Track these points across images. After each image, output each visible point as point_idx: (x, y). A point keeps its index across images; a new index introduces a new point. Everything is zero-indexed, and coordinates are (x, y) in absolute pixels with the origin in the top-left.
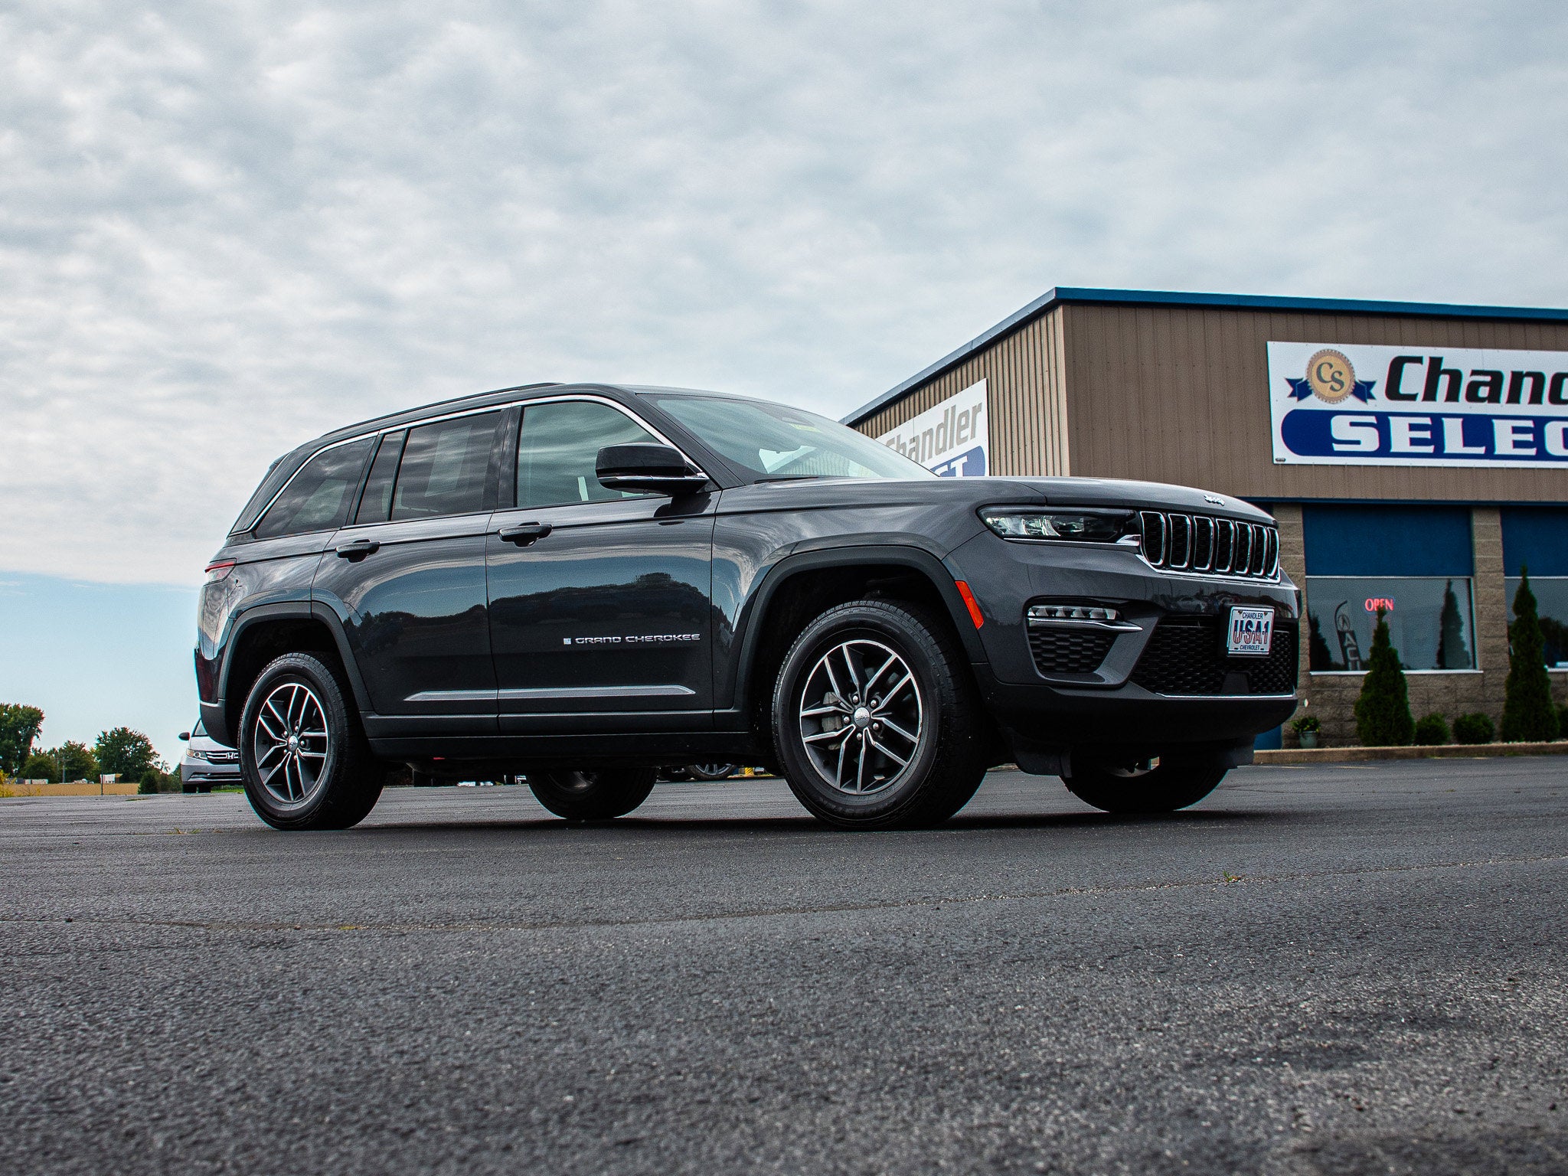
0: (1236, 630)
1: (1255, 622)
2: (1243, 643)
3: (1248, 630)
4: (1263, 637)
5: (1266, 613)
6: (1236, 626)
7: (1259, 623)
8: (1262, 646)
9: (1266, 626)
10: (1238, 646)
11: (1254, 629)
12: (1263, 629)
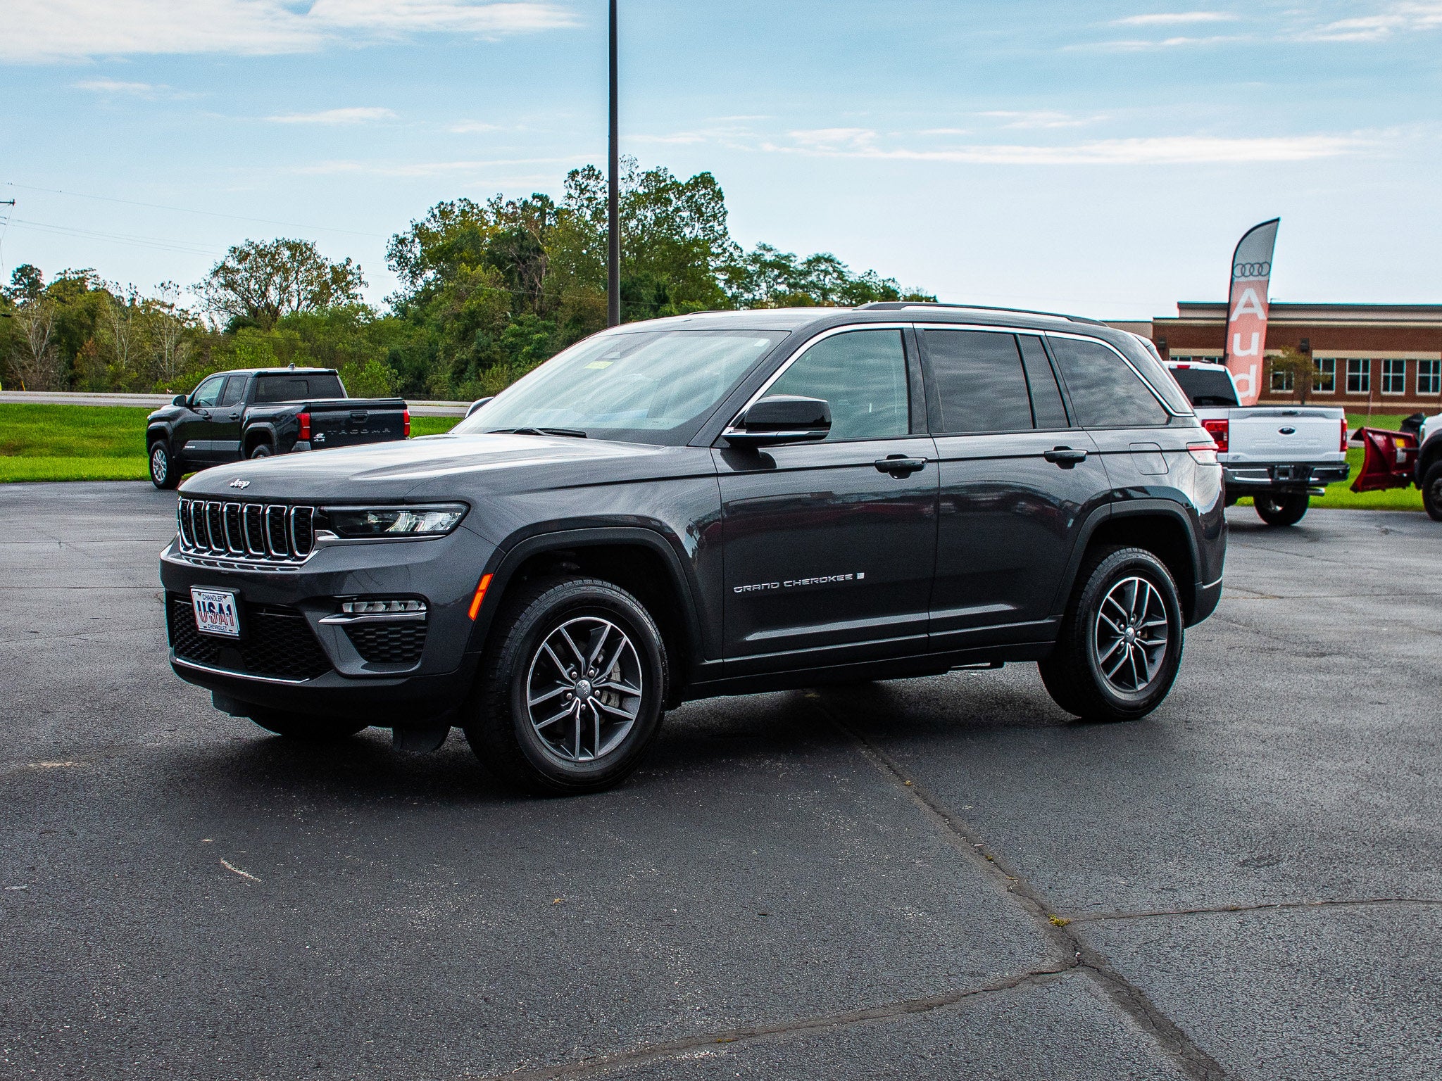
0: (200, 610)
1: (216, 604)
2: (209, 622)
3: (211, 611)
4: (228, 619)
5: (225, 597)
6: (199, 606)
7: (220, 605)
8: (229, 627)
9: (229, 607)
10: (206, 624)
11: (217, 610)
12: (226, 611)
